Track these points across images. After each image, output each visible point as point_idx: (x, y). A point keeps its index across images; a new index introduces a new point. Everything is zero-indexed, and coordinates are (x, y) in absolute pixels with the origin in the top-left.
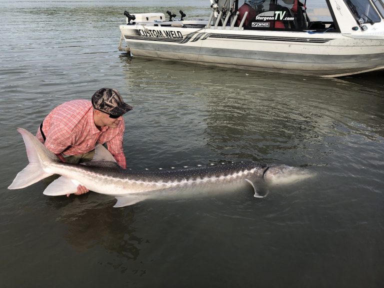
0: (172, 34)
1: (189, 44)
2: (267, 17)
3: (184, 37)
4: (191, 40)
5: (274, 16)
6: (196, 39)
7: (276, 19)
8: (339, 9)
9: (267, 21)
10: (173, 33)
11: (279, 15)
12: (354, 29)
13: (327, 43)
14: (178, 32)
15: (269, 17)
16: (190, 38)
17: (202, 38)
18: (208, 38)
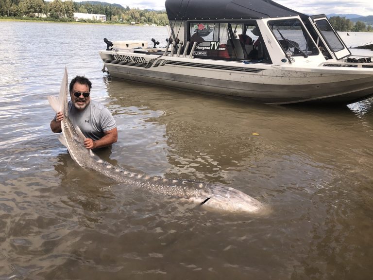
0: (138, 60)
1: (151, 69)
2: (205, 46)
3: (148, 63)
4: (153, 65)
5: (210, 46)
6: (157, 65)
7: (212, 48)
8: (269, 42)
9: (205, 50)
10: (139, 58)
11: (214, 45)
12: (283, 61)
13: (260, 73)
14: (142, 58)
15: (206, 47)
16: (152, 64)
17: (161, 64)
18: (166, 64)
